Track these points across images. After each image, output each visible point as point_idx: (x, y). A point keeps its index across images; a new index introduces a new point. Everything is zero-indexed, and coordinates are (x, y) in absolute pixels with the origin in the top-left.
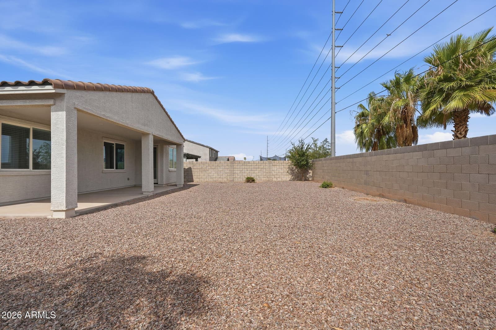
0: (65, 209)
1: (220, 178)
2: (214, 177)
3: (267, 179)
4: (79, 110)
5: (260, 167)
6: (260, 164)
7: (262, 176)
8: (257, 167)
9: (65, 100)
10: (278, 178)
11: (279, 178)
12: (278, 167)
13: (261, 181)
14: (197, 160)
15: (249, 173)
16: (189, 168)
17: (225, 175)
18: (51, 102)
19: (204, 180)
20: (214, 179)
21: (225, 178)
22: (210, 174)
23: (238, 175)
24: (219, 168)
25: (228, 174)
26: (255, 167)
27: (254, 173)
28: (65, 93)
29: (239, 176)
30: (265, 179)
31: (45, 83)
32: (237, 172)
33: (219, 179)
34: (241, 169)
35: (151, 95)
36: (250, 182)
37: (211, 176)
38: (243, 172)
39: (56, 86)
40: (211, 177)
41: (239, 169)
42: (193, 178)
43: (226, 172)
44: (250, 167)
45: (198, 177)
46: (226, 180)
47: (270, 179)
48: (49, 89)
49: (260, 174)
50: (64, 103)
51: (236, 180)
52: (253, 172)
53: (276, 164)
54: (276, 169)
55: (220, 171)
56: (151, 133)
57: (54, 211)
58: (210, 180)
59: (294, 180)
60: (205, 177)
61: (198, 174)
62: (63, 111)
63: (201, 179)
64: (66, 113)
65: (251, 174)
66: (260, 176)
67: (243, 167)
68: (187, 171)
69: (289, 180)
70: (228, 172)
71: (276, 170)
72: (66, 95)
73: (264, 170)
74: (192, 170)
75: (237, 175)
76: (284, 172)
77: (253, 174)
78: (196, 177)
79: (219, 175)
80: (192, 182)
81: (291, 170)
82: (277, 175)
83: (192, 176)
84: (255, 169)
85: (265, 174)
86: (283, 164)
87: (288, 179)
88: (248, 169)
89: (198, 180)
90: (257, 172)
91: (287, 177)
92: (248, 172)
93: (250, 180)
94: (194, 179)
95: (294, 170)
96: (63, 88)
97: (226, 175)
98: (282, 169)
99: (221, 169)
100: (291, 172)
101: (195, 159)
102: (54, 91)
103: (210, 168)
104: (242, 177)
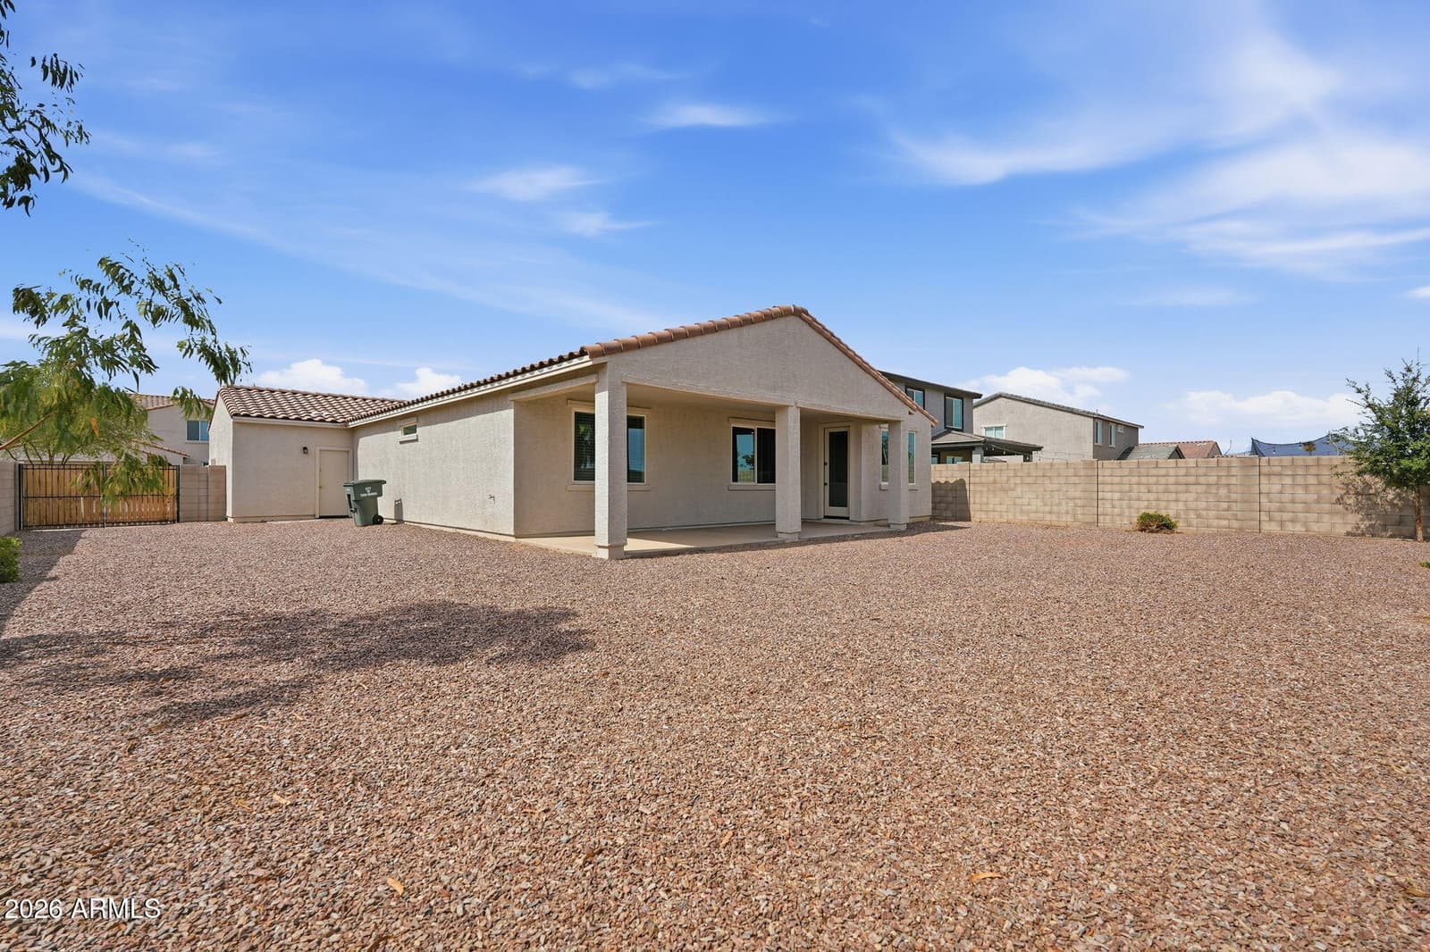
0: (607, 545)
1: (1050, 513)
2: (1033, 508)
3: (1236, 524)
4: (628, 384)
5: (1202, 480)
6: (1202, 471)
7: (1212, 514)
8: (1192, 479)
9: (608, 373)
10: (1289, 524)
11: (1293, 521)
12: (1288, 481)
13: (1207, 531)
14: (1028, 458)
15: (1158, 500)
16: (957, 481)
17: (1067, 504)
18: (592, 379)
19: (1001, 517)
20: (1033, 516)
21: (1067, 513)
22: (1018, 501)
23: (1113, 507)
24: (1047, 481)
25: (1079, 502)
26: (1182, 480)
27: (1177, 500)
28: (605, 363)
29: (1116, 511)
30: (1225, 523)
31: (583, 353)
32: (1108, 495)
33: (1048, 517)
34: (1126, 488)
35: (794, 320)
36: (1152, 532)
37: (1023, 507)
38: (1134, 495)
39: (594, 354)
40: (1022, 510)
41: (1116, 488)
42: (969, 511)
43: (1071, 494)
44: (1163, 480)
45: (984, 507)
46: (1069, 519)
47: (1245, 524)
48: (586, 361)
49: (1203, 505)
50: (606, 378)
51: (1105, 521)
52: (1173, 496)
53: (1277, 469)
54: (1276, 488)
55: (1052, 491)
56: (793, 404)
57: (600, 547)
58: (1019, 517)
59: (1373, 533)
60: (1004, 508)
61: (985, 500)
62: (605, 390)
63: (991, 515)
64: (609, 393)
65: (1163, 504)
66: (1204, 513)
67: (1134, 480)
68: (951, 490)
69: (1348, 534)
70: (1078, 494)
71: (1281, 493)
72: (608, 364)
73: (1223, 491)
74: (967, 487)
75: (1108, 505)
76: (1318, 501)
77: (1173, 505)
78: (978, 507)
79: (1049, 503)
80: (967, 521)
81: (1357, 494)
82: (1281, 510)
83: (966, 503)
84: (1181, 488)
85: (1225, 505)
86: (1313, 471)
87: (1341, 530)
88: (1154, 488)
89: (983, 516)
90: (1191, 496)
91: (1337, 519)
92: (1152, 496)
93: (1157, 524)
94: (972, 513)
95: (1375, 495)
96: (604, 355)
97: (1071, 504)
98: (1312, 488)
99: (1055, 487)
100: (1358, 502)
101: (1022, 456)
102: (591, 363)
103: (1018, 481)
104: (1130, 512)
